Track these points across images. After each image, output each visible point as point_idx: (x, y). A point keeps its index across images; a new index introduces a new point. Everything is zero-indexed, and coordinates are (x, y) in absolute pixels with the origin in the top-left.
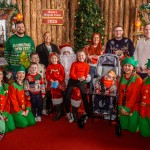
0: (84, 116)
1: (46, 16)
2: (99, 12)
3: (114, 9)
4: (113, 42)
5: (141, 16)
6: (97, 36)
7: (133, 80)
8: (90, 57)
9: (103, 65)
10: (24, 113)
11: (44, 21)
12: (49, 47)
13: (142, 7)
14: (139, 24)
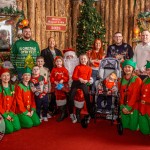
0: (87, 116)
1: (50, 23)
2: (100, 20)
3: (114, 17)
4: (113, 48)
5: (139, 24)
6: (99, 42)
7: (133, 81)
8: (93, 61)
9: (105, 68)
10: (29, 114)
11: (48, 28)
12: (53, 52)
14: (137, 31)
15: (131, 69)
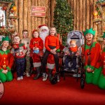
1: (34, 11)
2: (69, 8)
13: (98, 2)
14: (96, 14)
15: (92, 36)
